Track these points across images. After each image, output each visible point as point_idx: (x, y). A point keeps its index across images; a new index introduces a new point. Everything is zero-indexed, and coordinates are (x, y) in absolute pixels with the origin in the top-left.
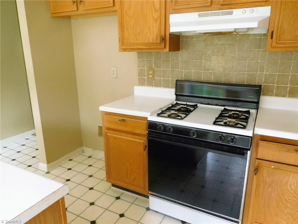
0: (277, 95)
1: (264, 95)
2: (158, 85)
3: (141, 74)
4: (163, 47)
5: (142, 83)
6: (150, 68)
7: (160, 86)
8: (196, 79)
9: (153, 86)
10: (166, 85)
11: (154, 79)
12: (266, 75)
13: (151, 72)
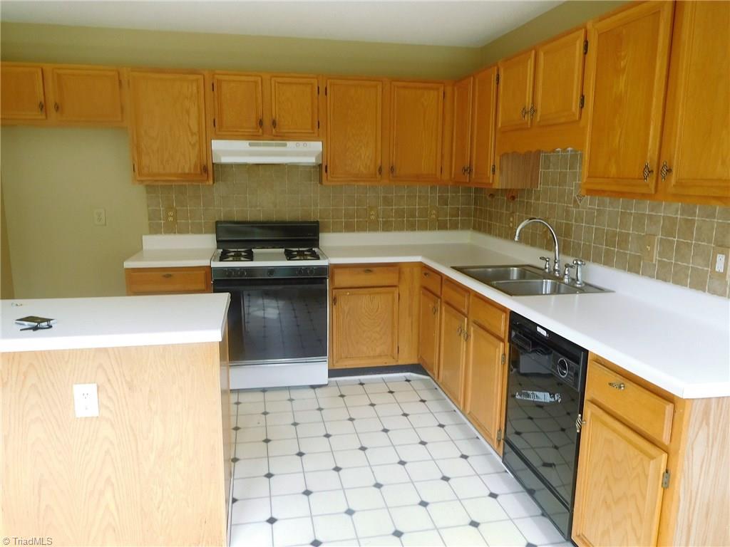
0: (334, 231)
1: (323, 232)
2: (181, 231)
3: (153, 216)
4: (206, 178)
5: (155, 230)
6: (170, 208)
7: (188, 232)
8: (240, 219)
9: (175, 233)
10: (198, 230)
11: (177, 223)
12: (320, 210)
13: (171, 213)
